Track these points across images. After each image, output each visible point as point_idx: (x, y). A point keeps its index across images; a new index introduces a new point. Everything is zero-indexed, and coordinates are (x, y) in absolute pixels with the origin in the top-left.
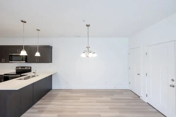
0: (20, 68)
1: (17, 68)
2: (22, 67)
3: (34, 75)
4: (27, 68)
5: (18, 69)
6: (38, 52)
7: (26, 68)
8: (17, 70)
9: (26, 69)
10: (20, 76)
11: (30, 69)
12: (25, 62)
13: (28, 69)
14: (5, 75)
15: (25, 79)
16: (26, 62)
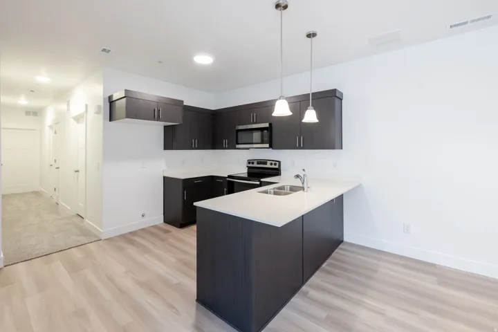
0: (256, 162)
1: (249, 163)
2: (260, 162)
3: (301, 185)
4: (271, 164)
5: (251, 165)
6: (311, 107)
7: (269, 162)
8: (249, 168)
9: (268, 166)
10: (258, 183)
11: (277, 167)
12: (267, 145)
13: (273, 166)
14: (229, 177)
15: (275, 193)
16: (271, 146)
